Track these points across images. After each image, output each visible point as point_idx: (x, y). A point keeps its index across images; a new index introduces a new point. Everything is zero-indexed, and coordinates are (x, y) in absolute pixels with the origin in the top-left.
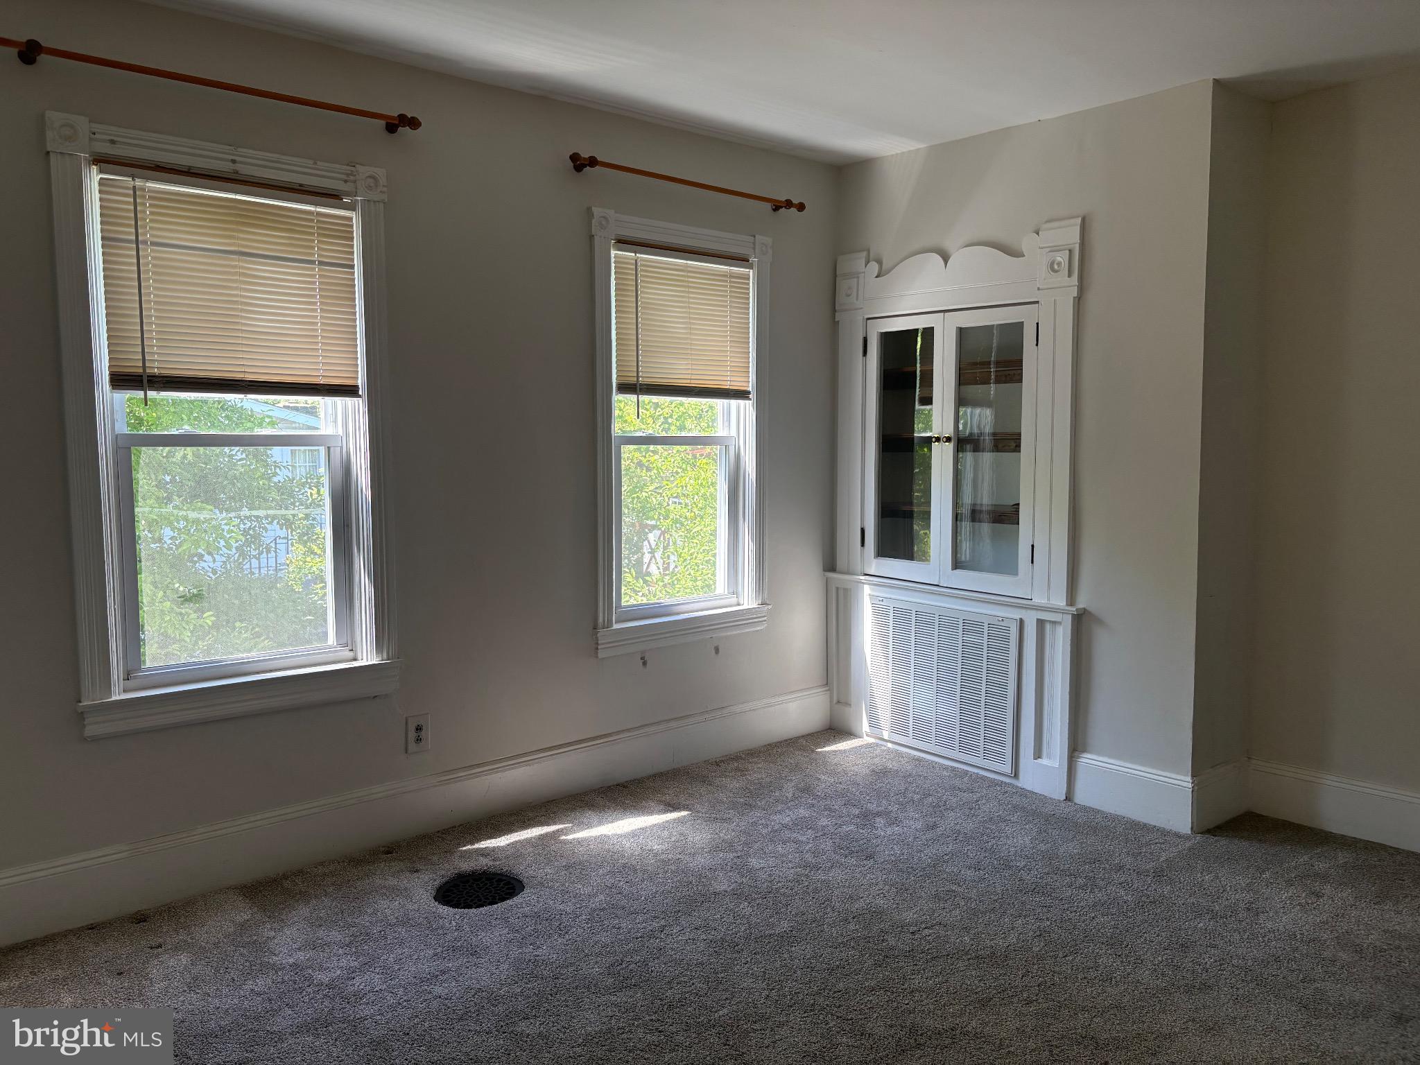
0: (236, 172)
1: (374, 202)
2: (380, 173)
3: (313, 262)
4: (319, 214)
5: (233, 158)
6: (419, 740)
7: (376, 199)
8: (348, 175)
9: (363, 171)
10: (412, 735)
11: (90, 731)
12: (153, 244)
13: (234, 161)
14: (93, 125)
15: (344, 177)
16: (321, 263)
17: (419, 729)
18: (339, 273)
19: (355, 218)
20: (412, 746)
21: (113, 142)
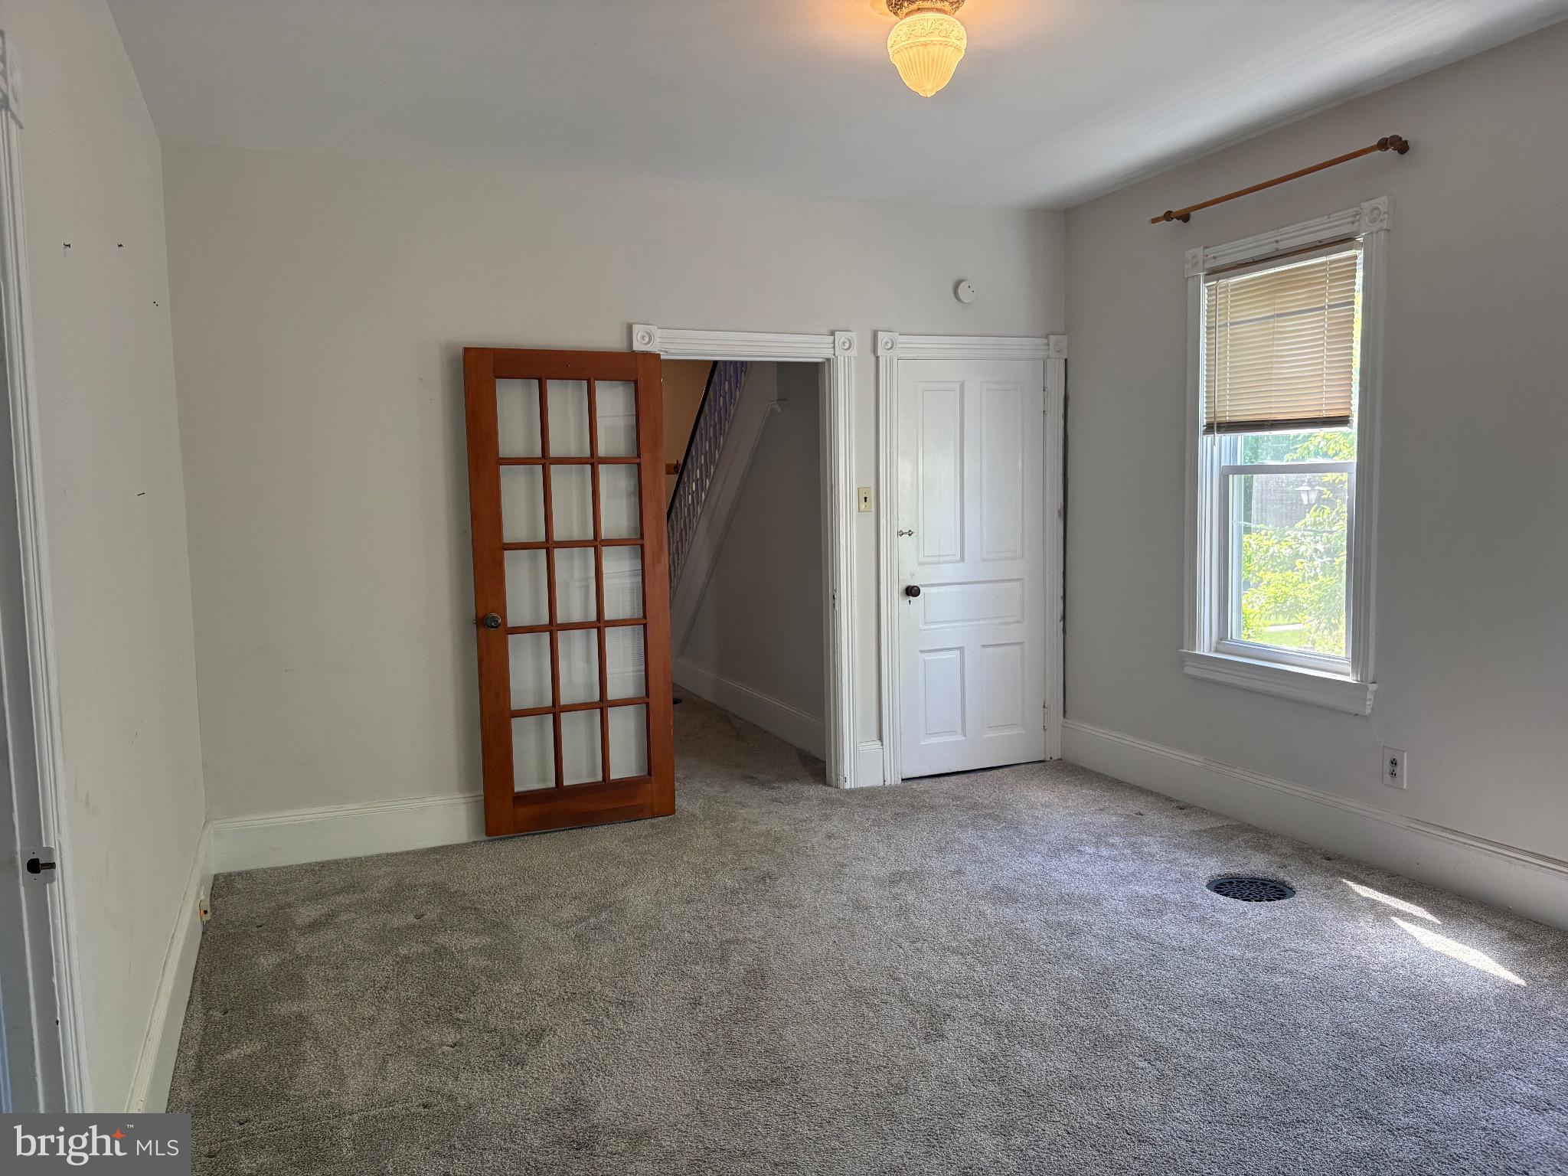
0: (1277, 250)
1: (1377, 232)
2: (1382, 202)
3: (1323, 308)
4: (1332, 262)
5: (1274, 239)
6: (1393, 774)
7: (1376, 230)
8: (1355, 216)
9: (1367, 206)
10: (1387, 765)
11: (1188, 670)
12: (1232, 324)
13: (1277, 242)
14: (1206, 250)
15: (1351, 219)
16: (1330, 307)
17: (1394, 763)
18: (1340, 313)
19: (1360, 254)
20: (1387, 777)
21: (1215, 258)
